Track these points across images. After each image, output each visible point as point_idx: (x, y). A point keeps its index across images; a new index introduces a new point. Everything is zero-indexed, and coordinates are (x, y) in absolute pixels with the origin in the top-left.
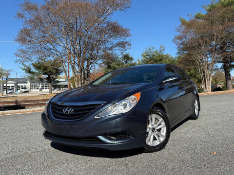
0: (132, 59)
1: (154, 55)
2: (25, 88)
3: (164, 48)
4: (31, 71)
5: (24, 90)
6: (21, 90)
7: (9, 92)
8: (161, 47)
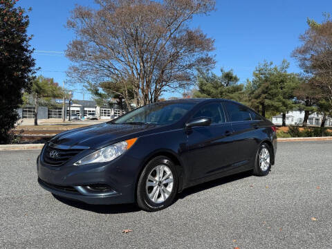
0: (236, 79)
1: (270, 74)
2: (93, 114)
3: (289, 64)
4: (99, 92)
5: (91, 117)
6: (88, 116)
7: (72, 118)
8: (284, 62)
